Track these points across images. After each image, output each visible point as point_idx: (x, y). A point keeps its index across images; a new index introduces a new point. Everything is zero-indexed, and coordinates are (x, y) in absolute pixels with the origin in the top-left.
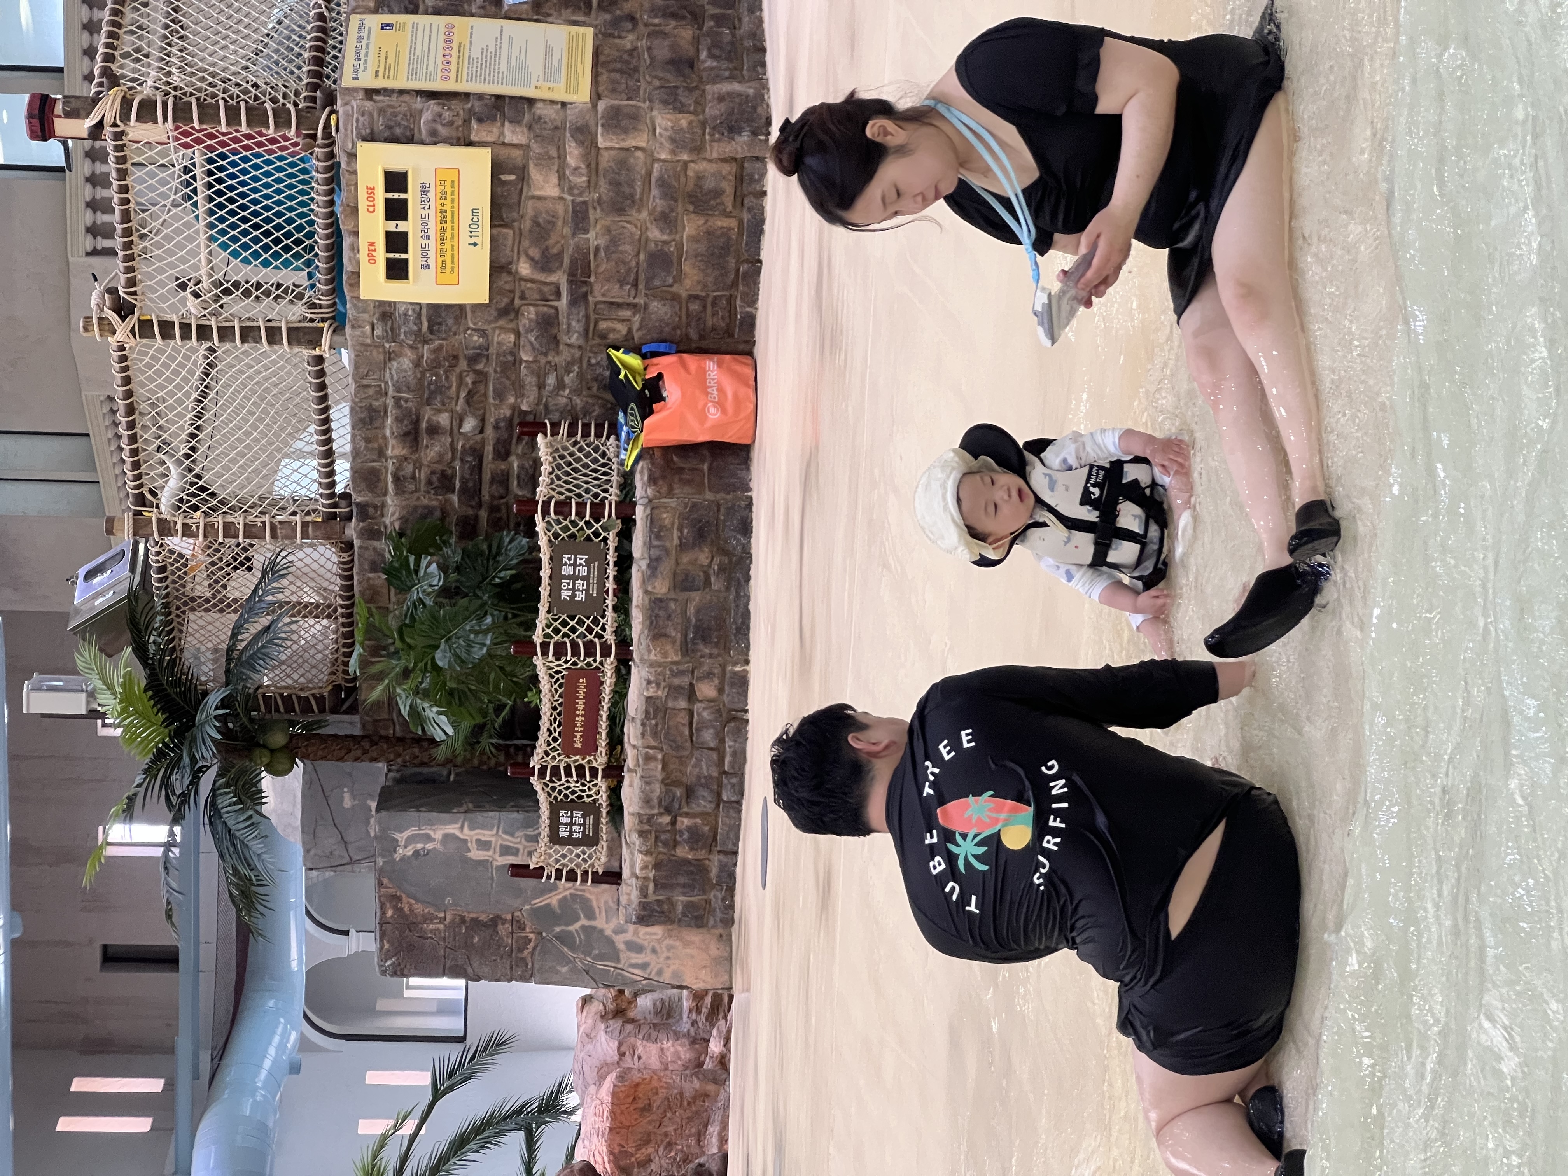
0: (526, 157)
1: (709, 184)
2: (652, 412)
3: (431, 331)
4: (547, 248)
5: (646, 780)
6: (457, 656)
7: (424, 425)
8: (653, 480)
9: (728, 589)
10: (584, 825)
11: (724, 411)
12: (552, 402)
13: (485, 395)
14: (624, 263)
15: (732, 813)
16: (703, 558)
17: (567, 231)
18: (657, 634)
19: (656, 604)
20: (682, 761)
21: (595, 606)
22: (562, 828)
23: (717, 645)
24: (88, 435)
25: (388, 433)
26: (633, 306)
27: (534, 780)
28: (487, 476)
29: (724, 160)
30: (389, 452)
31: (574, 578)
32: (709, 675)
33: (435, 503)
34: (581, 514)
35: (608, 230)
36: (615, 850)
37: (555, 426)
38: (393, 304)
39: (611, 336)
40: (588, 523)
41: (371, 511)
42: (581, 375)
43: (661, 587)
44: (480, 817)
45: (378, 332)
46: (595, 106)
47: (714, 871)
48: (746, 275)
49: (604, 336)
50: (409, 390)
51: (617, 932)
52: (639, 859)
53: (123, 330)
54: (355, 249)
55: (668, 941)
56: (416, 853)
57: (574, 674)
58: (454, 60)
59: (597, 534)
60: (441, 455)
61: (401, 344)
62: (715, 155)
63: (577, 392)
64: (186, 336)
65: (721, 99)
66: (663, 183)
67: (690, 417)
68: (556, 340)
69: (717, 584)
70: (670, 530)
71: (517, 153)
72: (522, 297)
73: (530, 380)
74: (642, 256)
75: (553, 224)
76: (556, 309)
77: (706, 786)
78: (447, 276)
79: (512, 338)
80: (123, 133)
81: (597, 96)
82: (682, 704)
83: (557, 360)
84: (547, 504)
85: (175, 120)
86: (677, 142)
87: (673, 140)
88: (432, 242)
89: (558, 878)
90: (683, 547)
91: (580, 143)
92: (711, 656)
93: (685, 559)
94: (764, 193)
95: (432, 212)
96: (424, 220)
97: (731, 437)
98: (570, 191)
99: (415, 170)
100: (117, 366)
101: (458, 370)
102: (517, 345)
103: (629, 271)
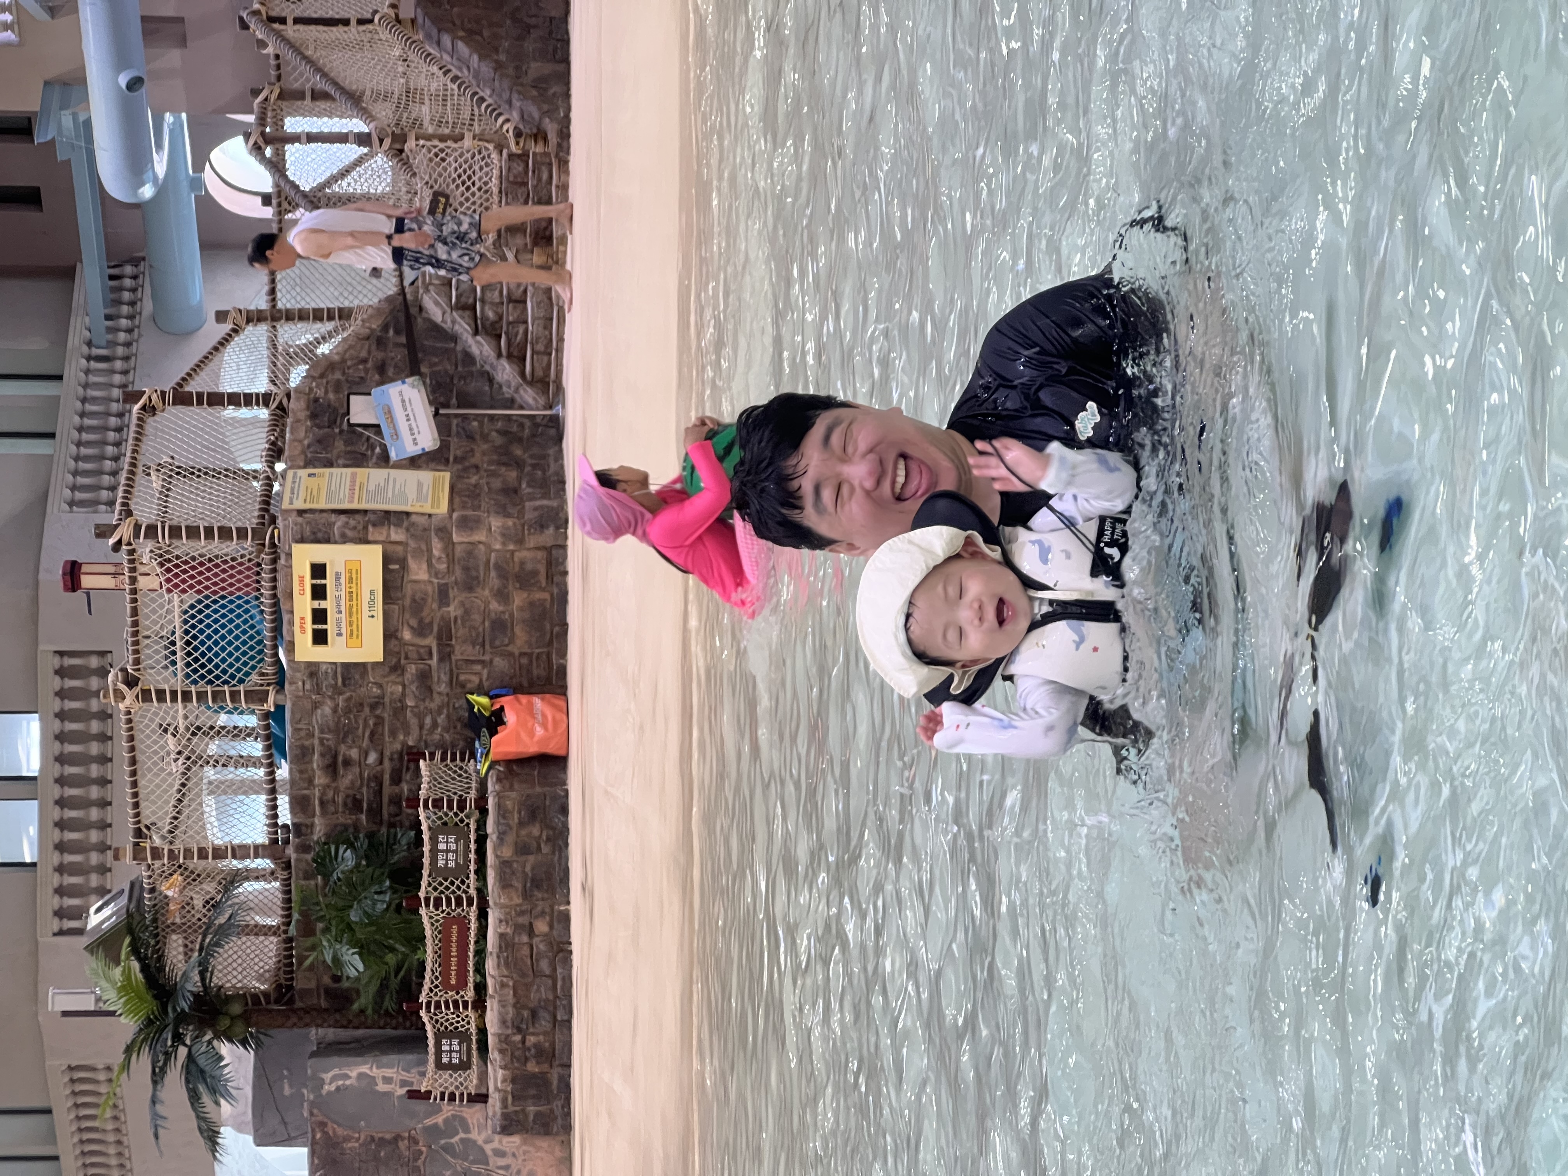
0: (406, 552)
1: (529, 567)
2: (496, 733)
3: (344, 684)
4: (422, 619)
5: (502, 1004)
6: (365, 912)
7: (340, 759)
8: (499, 780)
9: (553, 853)
10: (460, 1051)
11: (546, 729)
12: (429, 738)
13: (383, 734)
14: (475, 629)
15: (565, 1031)
16: (535, 830)
17: (435, 606)
18: (505, 884)
19: (504, 865)
20: (528, 987)
21: (461, 871)
22: (444, 1055)
23: (547, 891)
25: (315, 766)
26: (482, 662)
27: (423, 1013)
28: (385, 800)
29: (538, 548)
30: (317, 781)
31: (447, 851)
32: (543, 913)
33: (349, 821)
34: (450, 807)
35: (462, 604)
36: (483, 1077)
37: (432, 756)
38: (317, 664)
39: (469, 686)
40: (456, 814)
41: (304, 829)
42: (448, 716)
43: (507, 852)
44: (385, 1059)
45: (307, 687)
46: (451, 516)
47: (555, 1083)
48: (558, 634)
49: (463, 686)
50: (330, 731)
51: (487, 1142)
52: (500, 1073)
53: (130, 695)
54: (291, 623)
55: (524, 1148)
56: (338, 1089)
57: (449, 921)
58: (357, 490)
59: (462, 821)
60: (353, 783)
61: (324, 695)
62: (532, 545)
63: (446, 730)
64: (174, 699)
65: (536, 509)
66: (497, 567)
67: (524, 736)
68: (430, 690)
69: (545, 849)
70: (512, 813)
71: (400, 549)
73: (413, 722)
74: (487, 624)
75: (425, 601)
76: (430, 666)
77: (545, 1008)
78: (354, 641)
79: (400, 688)
80: (134, 550)
81: (452, 510)
82: (525, 939)
83: (433, 706)
84: (426, 802)
85: (170, 537)
86: (506, 536)
87: (503, 535)
88: (343, 615)
89: (442, 1099)
90: (521, 824)
91: (441, 539)
92: (543, 899)
93: (523, 832)
94: (566, 573)
95: (343, 593)
96: (338, 599)
97: (552, 748)
98: (436, 575)
99: (332, 562)
100: (124, 726)
101: (363, 715)
102: (404, 694)
103: (478, 635)
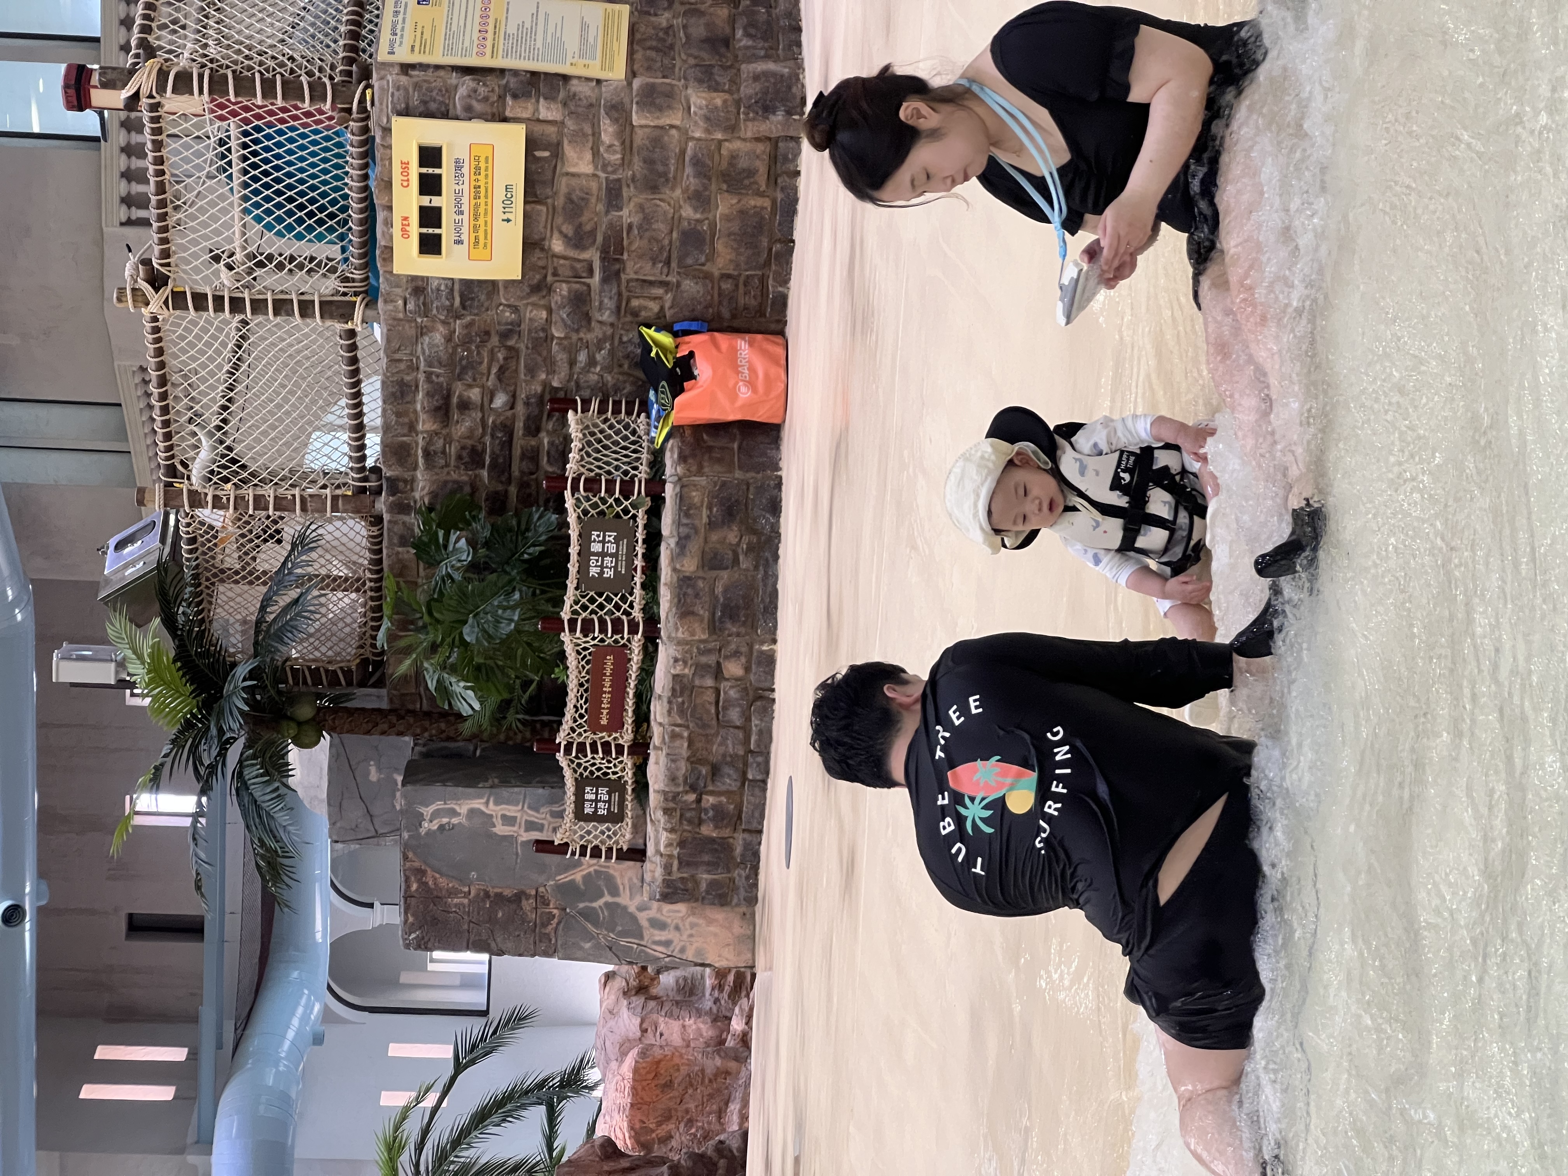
0: (561, 134)
1: (743, 163)
2: (682, 390)
3: (464, 307)
4: (580, 225)
5: (672, 758)
6: (484, 631)
7: (455, 400)
8: (683, 458)
9: (756, 568)
10: (609, 801)
11: (755, 390)
12: (583, 379)
13: (516, 371)
14: (657, 241)
15: (757, 791)
16: (732, 536)
17: (600, 207)
18: (684, 611)
19: (684, 583)
20: (708, 739)
21: (623, 583)
22: (587, 804)
23: (744, 624)
24: (120, 405)
25: (419, 407)
26: (666, 284)
27: (560, 756)
28: (517, 452)
29: (758, 139)
30: (420, 427)
31: (603, 554)
32: (736, 654)
33: (465, 478)
34: (610, 491)
35: (641, 208)
36: (639, 827)
37: (586, 403)
38: (425, 279)
39: (643, 314)
40: (617, 501)
41: (401, 485)
42: (612, 352)
43: (690, 565)
44: (505, 792)
45: (410, 306)
46: (630, 84)
47: (738, 850)
48: (778, 254)
49: (635, 314)
50: (441, 364)
51: (642, 908)
52: (664, 836)
53: (156, 301)
54: (389, 223)
55: (692, 919)
56: (442, 827)
57: (601, 651)
58: (490, 36)
59: (626, 511)
60: (471, 430)
61: (433, 319)
62: (749, 134)
63: (608, 369)
64: (219, 308)
65: (756, 78)
67: (721, 396)
68: (588, 318)
69: (745, 563)
70: (699, 508)
71: (551, 130)
72: (555, 274)
73: (561, 357)
74: (675, 235)
75: (586, 200)
76: (589, 286)
77: (731, 764)
78: (480, 251)
79: (544, 314)
80: (159, 105)
81: (632, 73)
82: (709, 682)
83: (589, 337)
84: (576, 481)
85: (210, 93)
86: (711, 120)
87: (707, 119)
88: (465, 217)
89: (583, 854)
90: (712, 525)
91: (615, 121)
92: (738, 635)
93: (714, 537)
94: (798, 173)
95: (466, 187)
96: (458, 195)
97: (761, 416)
98: (604, 168)
99: (449, 145)
100: (150, 337)
101: (489, 345)
102: (549, 321)
103: (661, 249)
